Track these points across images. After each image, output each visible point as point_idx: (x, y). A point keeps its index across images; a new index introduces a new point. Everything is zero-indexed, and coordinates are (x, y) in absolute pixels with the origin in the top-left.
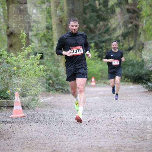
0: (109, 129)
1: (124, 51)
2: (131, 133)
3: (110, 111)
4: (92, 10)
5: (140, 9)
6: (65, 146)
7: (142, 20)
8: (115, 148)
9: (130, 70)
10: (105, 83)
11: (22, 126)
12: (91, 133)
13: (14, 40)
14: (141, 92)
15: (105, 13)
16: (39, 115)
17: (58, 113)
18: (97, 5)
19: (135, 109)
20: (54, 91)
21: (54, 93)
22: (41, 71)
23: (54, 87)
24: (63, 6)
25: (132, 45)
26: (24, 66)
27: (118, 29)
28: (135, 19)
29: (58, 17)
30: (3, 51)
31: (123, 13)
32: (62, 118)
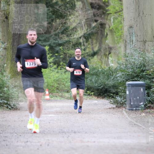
1: (86, 57)
3: (68, 132)
5: (107, 4)
7: (109, 18)
9: (93, 80)
10: (62, 96)
14: (107, 109)
19: (100, 130)
25: (96, 49)
27: (79, 29)
28: (101, 16)
29: (3, 12)
32: (6, 140)
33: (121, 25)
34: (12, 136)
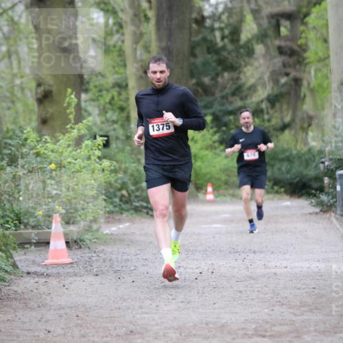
0: (241, 289)
1: (272, 132)
2: (286, 295)
3: (243, 252)
4: (208, 49)
5: (304, 47)
6: (153, 323)
7: (307, 69)
8: (254, 326)
9: (283, 169)
10: (233, 196)
11: (66, 282)
12: (206, 296)
13: (51, 109)
14: (306, 214)
15: (234, 54)
16: (101, 261)
17: (139, 256)
18: (218, 40)
19: (294, 248)
20: (132, 211)
21: (130, 217)
22: (106, 172)
23: (132, 205)
24: (150, 41)
25: (287, 119)
26: (69, 163)
27: (259, 88)
28: (295, 67)
29: (140, 63)
30: (28, 132)
31: (270, 54)
32: (146, 265)
33: (326, 82)
34: (156, 258)
